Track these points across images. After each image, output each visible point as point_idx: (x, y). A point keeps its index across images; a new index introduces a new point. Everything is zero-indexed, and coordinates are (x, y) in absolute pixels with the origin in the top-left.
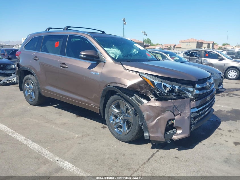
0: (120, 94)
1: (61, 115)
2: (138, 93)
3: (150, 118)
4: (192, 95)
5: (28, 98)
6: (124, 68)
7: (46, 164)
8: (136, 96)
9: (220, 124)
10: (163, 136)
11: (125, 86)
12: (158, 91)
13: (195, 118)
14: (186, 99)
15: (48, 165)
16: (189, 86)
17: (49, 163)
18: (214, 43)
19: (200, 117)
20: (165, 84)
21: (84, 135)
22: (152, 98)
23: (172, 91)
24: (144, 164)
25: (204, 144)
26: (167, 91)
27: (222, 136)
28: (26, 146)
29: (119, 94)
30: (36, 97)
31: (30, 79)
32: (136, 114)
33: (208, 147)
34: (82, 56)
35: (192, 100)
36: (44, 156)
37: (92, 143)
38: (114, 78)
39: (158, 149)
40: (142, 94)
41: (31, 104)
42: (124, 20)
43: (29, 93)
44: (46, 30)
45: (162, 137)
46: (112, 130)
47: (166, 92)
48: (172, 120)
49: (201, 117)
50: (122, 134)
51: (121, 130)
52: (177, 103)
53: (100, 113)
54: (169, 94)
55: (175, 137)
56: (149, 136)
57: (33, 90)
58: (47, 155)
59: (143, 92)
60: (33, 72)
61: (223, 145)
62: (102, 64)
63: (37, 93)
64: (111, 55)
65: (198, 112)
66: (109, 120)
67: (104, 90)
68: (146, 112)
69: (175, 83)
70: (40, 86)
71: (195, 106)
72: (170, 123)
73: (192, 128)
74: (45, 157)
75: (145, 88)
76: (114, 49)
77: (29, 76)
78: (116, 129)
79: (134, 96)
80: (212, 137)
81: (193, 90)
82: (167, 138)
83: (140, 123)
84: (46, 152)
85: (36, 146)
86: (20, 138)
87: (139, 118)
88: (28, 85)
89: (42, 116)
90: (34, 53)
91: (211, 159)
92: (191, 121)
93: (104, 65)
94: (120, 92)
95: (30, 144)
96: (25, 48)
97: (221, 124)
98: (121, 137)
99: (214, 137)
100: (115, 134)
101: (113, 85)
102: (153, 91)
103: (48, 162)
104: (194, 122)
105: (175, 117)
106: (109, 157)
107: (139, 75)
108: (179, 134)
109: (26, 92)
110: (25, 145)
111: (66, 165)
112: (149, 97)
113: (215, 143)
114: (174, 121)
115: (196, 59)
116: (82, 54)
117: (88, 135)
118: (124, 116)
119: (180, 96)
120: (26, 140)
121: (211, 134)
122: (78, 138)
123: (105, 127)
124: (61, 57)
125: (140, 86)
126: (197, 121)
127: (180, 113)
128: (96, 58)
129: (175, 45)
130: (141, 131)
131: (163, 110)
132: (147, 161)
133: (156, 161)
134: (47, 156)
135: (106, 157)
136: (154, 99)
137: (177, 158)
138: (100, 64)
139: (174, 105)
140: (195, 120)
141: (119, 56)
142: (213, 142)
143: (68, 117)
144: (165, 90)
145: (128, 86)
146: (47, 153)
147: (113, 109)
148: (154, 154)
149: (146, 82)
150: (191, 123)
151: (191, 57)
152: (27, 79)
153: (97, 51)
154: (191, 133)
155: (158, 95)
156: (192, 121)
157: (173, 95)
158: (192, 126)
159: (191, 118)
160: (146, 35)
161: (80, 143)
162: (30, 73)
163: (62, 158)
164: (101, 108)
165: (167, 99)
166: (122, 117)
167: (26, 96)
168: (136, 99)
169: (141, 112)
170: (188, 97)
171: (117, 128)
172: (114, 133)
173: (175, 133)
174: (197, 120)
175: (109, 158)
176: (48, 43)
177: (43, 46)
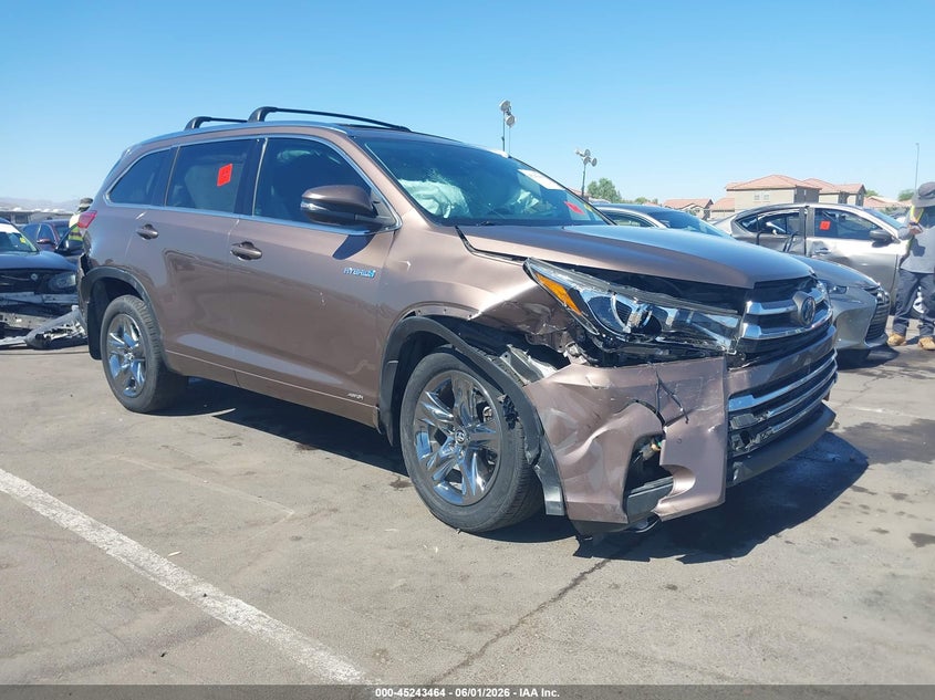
0: (454, 347)
1: (239, 444)
2: (522, 340)
3: (566, 434)
4: (733, 344)
5: (121, 385)
6: (469, 247)
7: (160, 609)
8: (513, 350)
9: (863, 473)
10: (618, 503)
11: (470, 313)
12: (597, 326)
13: (746, 434)
14: (708, 359)
15: (164, 611)
16: (721, 310)
17: (170, 603)
18: (863, 192)
19: (768, 433)
20: (624, 301)
21: (319, 511)
22: (577, 356)
23: (652, 327)
24: (541, 608)
25: (787, 542)
26: (633, 329)
27: (867, 513)
28: (94, 548)
29: (450, 346)
30: (146, 377)
31: (128, 311)
32: (511, 417)
33: (802, 552)
34: (312, 206)
35: (732, 363)
36: (157, 580)
37: (345, 536)
38: (428, 284)
39: (603, 559)
40: (536, 343)
41: (131, 409)
42: (506, 108)
43: (126, 366)
44: (189, 126)
45: (614, 508)
46: (426, 490)
47: (629, 332)
48: (652, 441)
49: (774, 430)
50: (460, 503)
51: (459, 486)
52: (672, 372)
53: (381, 425)
54: (642, 340)
55: (665, 508)
56: (564, 504)
57: (139, 355)
58: (169, 578)
59: (542, 336)
60: (136, 282)
61: (864, 543)
62: (388, 234)
63: (153, 364)
64: (425, 204)
65: (757, 410)
66: (414, 453)
67: (395, 336)
68: (553, 410)
69: (663, 296)
70: (161, 337)
71: (746, 387)
72: (646, 453)
73: (737, 472)
74: (160, 583)
75: (549, 321)
76: (437, 184)
77: (125, 300)
78: (439, 485)
79: (507, 353)
80: (822, 515)
81: (739, 325)
82: (633, 512)
83: (529, 455)
84: (167, 568)
85: (131, 546)
86: (75, 520)
87: (523, 434)
88: (120, 335)
89: (167, 447)
90: (142, 212)
91: (810, 595)
92: (729, 444)
93: (394, 240)
94: (455, 340)
95: (107, 539)
96: (113, 199)
97: (867, 471)
98: (460, 513)
99: (835, 517)
100: (439, 504)
101: (426, 311)
102: (578, 332)
103: (168, 599)
104: (743, 449)
105: (666, 429)
106: (405, 585)
107: (525, 268)
108: (682, 496)
109: (112, 360)
110: (88, 542)
111: (234, 610)
112: (565, 355)
113: (836, 536)
114: (663, 444)
115: (781, 241)
116: (309, 201)
117: (335, 510)
118: (471, 430)
119: (685, 345)
120: (93, 526)
121: (822, 506)
122: (294, 518)
123: (404, 485)
124: (237, 219)
125: (529, 312)
126: (755, 445)
127: (685, 414)
128: (366, 215)
129: (711, 203)
130: (532, 487)
131: (615, 402)
132: (555, 600)
133: (589, 599)
134: (167, 580)
135: (395, 585)
136: (581, 360)
137: (674, 588)
138: (378, 236)
139: (660, 383)
140: (747, 442)
141: (458, 207)
142: (827, 535)
143: (267, 451)
144: (625, 322)
145: (480, 313)
146: (167, 572)
147: (428, 406)
148: (583, 574)
149: (552, 296)
150: (729, 451)
151: (761, 236)
152: (115, 314)
153: (367, 189)
154: (732, 492)
155: (596, 342)
156: (737, 444)
157: (655, 341)
158: (736, 464)
159: (731, 432)
160: (594, 163)
161: (298, 539)
162: (127, 289)
163: (222, 590)
164: (386, 405)
165: (634, 361)
166: (461, 437)
167: (111, 376)
168: (515, 362)
169: (531, 411)
170: (716, 353)
171: (447, 479)
172: (433, 499)
173: (665, 493)
174: (757, 440)
175: (404, 588)
176: (195, 174)
177: (177, 188)
